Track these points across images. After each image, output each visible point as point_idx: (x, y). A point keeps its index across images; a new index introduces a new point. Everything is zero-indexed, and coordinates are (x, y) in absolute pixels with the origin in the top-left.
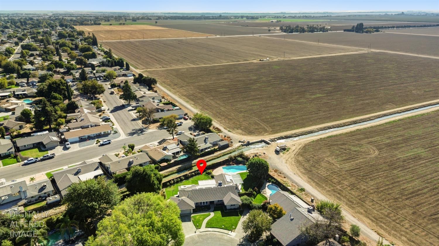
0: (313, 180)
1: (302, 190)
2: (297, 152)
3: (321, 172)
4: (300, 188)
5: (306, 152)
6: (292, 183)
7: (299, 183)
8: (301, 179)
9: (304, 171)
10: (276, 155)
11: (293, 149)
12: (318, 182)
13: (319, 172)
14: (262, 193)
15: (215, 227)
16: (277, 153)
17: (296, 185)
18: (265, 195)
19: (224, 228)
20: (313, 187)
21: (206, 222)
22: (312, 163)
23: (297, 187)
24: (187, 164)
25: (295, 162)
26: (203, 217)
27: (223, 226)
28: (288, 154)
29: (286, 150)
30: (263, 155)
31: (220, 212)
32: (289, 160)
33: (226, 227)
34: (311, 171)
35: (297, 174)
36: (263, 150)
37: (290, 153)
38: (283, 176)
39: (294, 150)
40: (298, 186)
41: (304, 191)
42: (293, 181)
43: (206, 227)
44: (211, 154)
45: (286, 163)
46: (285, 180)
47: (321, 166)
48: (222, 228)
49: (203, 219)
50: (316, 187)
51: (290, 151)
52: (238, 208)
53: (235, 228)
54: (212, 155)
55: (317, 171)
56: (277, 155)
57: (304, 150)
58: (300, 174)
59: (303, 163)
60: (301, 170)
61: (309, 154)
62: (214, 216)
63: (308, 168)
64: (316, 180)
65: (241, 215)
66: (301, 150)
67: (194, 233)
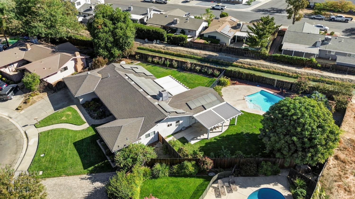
27: (42, 155)
62: (76, 131)
67: (22, 125)
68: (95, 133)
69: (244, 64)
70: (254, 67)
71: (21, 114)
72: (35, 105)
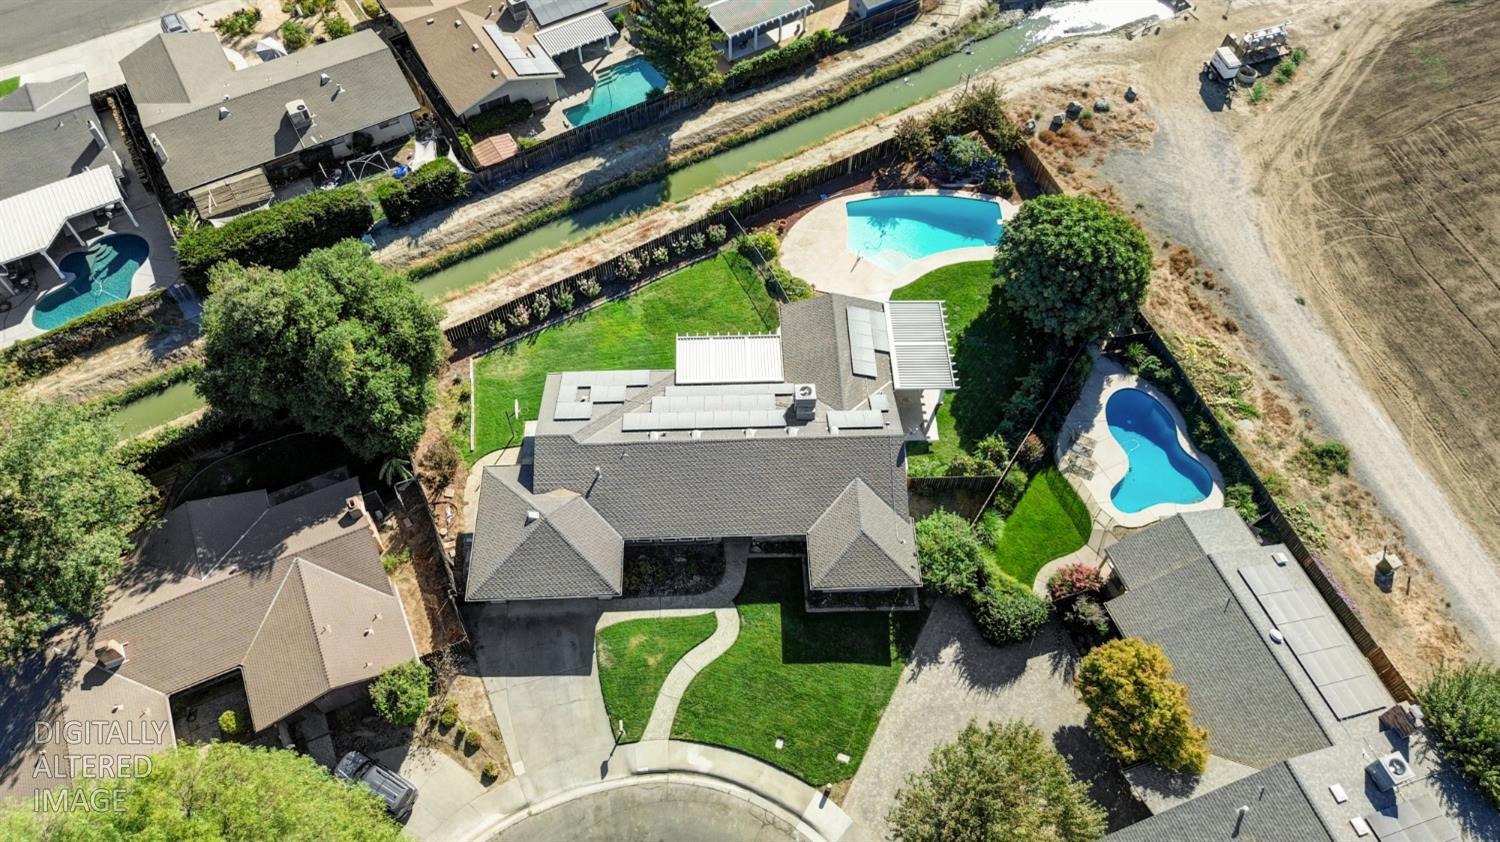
0: (1415, 370)
1: (1331, 459)
2: (1346, 90)
3: (1478, 298)
4: (1320, 443)
5: (1403, 96)
6: (1270, 385)
7: (1319, 395)
8: (1338, 356)
9: (1365, 280)
10: (1199, 113)
11: (1325, 62)
12: (1446, 390)
13: (1466, 294)
14: (1063, 467)
15: (730, 741)
16: (1213, 88)
17: (1294, 409)
18: (1081, 487)
19: (782, 758)
20: (1405, 435)
21: (679, 693)
22: (1428, 200)
23: (1299, 423)
24: (633, 155)
25: (1315, 187)
26: (666, 641)
27: (779, 744)
28: (1282, 108)
29: (1276, 73)
30: (1120, 107)
31: (775, 613)
32: (1285, 161)
33: (800, 752)
34: (1411, 282)
35: (1316, 299)
36: (1124, 59)
37: (1294, 97)
38: (1223, 315)
39: (1328, 74)
40: (1305, 413)
41: (1342, 470)
42: (1281, 372)
43: (677, 734)
44: (797, 76)
45: (1258, 191)
46: (1229, 347)
47: (1483, 236)
48: (770, 755)
49: (666, 658)
50: (1430, 435)
51: (1305, 76)
53: (850, 771)
54: (801, 84)
55: (1450, 282)
56: (1209, 115)
57: (1392, 77)
58: (1336, 303)
59: (1370, 202)
60: (1349, 267)
61: (1425, 116)
63: (1394, 244)
64: (1433, 374)
65: (906, 657)
66: (1377, 69)
67: (594, 777)
68: (778, 606)
71: (528, 774)
72: (510, 724)
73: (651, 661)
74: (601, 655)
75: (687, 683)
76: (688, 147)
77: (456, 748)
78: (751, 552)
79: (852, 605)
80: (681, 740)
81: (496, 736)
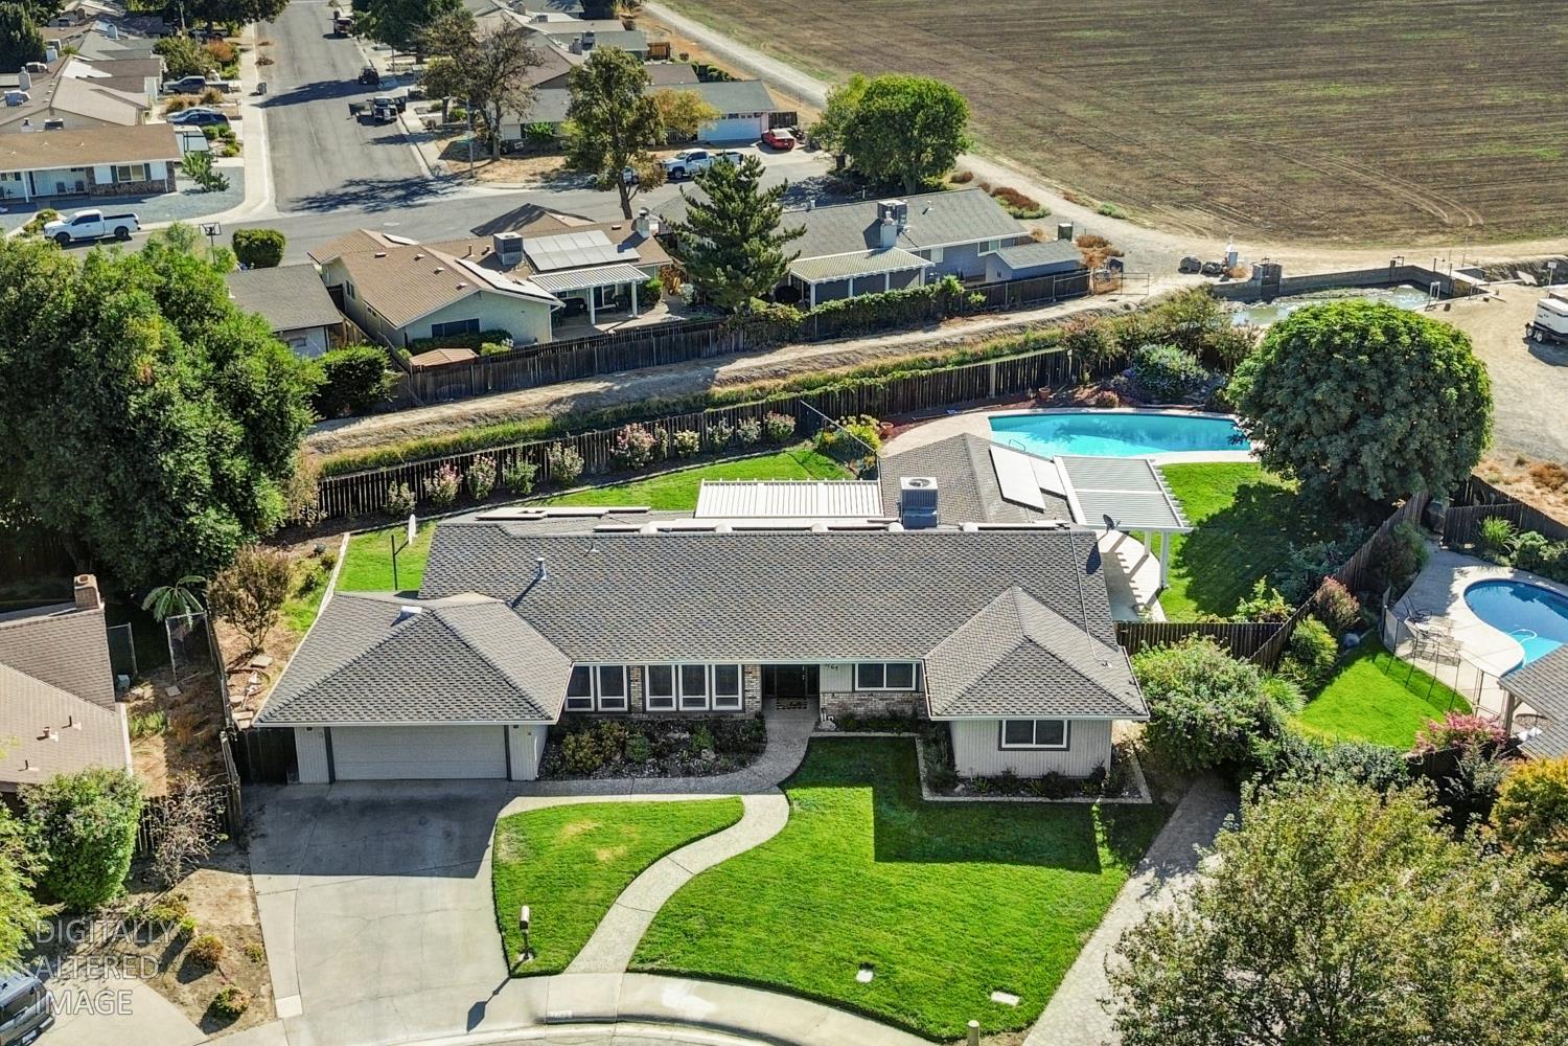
14: (1403, 650)
15: (755, 971)
18: (1446, 675)
19: (868, 1000)
21: (657, 901)
24: (656, 381)
26: (635, 833)
27: (865, 976)
31: (862, 800)
33: (905, 989)
43: (645, 963)
44: (913, 330)
48: (839, 990)
49: (635, 855)
52: (1099, 772)
53: (1022, 1020)
54: (919, 336)
62: (782, 837)
65: (1132, 861)
67: (452, 1025)
68: (868, 791)
69: (755, 379)
70: (799, 377)
71: (309, 1016)
72: (291, 938)
73: (604, 855)
74: (502, 846)
75: (672, 889)
76: (742, 381)
77: (163, 968)
78: (816, 730)
79: (1017, 794)
80: (652, 972)
81: (256, 957)
